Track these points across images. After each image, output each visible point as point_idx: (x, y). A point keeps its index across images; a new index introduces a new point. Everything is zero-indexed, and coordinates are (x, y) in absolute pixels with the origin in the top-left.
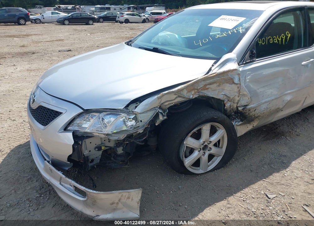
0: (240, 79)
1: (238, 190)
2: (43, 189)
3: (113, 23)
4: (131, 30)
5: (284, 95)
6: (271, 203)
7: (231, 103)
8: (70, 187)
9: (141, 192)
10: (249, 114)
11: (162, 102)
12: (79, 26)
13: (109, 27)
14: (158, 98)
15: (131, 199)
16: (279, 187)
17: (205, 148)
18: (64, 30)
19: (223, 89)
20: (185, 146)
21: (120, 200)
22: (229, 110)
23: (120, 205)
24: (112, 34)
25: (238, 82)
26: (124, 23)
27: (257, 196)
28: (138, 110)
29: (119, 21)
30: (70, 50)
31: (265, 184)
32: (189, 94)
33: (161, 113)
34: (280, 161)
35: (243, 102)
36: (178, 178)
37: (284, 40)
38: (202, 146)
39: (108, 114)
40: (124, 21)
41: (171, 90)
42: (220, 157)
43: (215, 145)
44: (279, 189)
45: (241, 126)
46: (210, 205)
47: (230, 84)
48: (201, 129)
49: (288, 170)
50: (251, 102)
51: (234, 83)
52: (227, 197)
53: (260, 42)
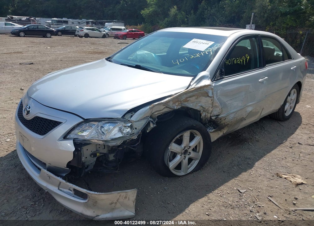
0: (213, 93)
1: (215, 187)
2: (36, 197)
3: (72, 37)
4: (92, 45)
5: (247, 106)
6: (243, 196)
7: (206, 114)
8: (70, 191)
9: (136, 192)
10: (220, 122)
11: (153, 112)
12: (35, 38)
13: (69, 40)
14: (150, 108)
15: (128, 198)
16: (248, 183)
17: (186, 152)
18: (19, 42)
19: (200, 102)
20: (170, 151)
21: (117, 201)
22: (204, 119)
23: (118, 205)
24: (73, 48)
25: (212, 96)
26: (84, 38)
27: (232, 192)
28: (133, 119)
29: (79, 35)
30: (32, 64)
31: (236, 182)
32: (174, 105)
33: (152, 121)
34: (246, 162)
35: (216, 113)
36: (163, 180)
37: (244, 61)
38: (184, 151)
39: (106, 123)
40: (83, 35)
41: (161, 102)
42: (197, 160)
43: (193, 150)
44: (248, 185)
45: (214, 133)
46: (194, 202)
47: (205, 97)
48: (182, 136)
49: (253, 169)
50: (222, 112)
51: (208, 96)
52: (207, 194)
53: (227, 63)
